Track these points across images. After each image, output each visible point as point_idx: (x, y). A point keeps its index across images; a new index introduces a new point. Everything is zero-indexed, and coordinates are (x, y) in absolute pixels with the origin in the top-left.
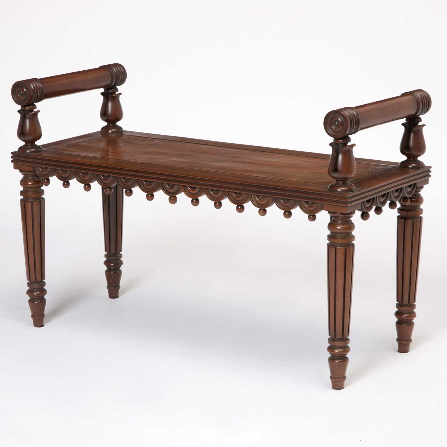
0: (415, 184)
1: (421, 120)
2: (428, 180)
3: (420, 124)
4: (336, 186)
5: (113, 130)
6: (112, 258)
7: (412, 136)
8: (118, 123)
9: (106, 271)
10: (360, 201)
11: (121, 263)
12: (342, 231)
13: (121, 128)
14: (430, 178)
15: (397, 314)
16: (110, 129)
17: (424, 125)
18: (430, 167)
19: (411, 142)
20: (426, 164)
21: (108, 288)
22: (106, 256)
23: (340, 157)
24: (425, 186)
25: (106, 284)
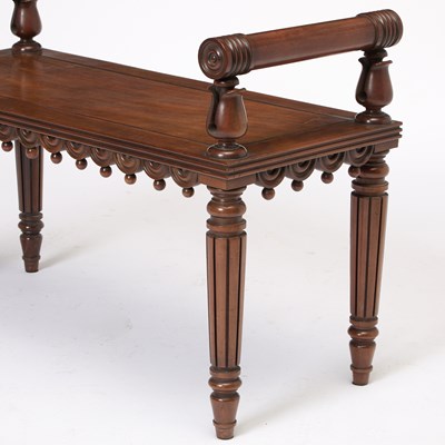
0: (370, 147)
1: (386, 55)
2: (397, 141)
3: (385, 60)
4: (217, 149)
5: (28, 48)
6: (28, 219)
7: (371, 77)
8: (35, 39)
9: (21, 236)
10: (255, 172)
11: (41, 226)
12: (226, 215)
13: (39, 45)
14: (400, 140)
15: (352, 331)
16: (23, 46)
17: (390, 62)
18: (401, 123)
19: (370, 86)
20: (393, 118)
21: (24, 258)
22: (21, 216)
23: (222, 107)
24: (391, 150)
25: (21, 253)
